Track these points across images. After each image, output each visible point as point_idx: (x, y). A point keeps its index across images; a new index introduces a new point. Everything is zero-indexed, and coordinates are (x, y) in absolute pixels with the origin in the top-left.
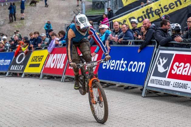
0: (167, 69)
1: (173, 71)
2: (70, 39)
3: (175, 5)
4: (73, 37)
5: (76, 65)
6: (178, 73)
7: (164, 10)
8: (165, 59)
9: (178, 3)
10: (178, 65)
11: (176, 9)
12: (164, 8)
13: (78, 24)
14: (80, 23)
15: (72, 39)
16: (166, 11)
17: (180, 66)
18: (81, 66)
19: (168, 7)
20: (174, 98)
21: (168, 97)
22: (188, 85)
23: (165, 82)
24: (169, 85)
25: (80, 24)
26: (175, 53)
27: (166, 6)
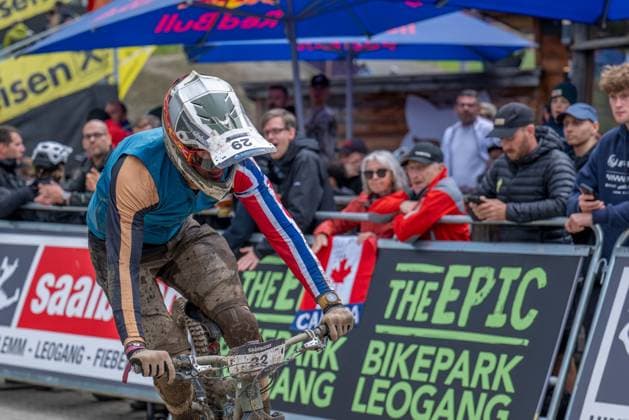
0: (15, 298)
1: (34, 303)
2: (127, 215)
3: (49, 81)
4: (148, 204)
5: (169, 361)
6: (51, 312)
7: (12, 97)
8: (11, 263)
9: (60, 74)
10: (51, 284)
11: (52, 93)
12: (13, 89)
13: (191, 136)
14: (207, 129)
15: (139, 217)
16: (18, 101)
17: (59, 285)
18: (201, 368)
19: (24, 85)
20: (40, 395)
21: (16, 394)
22: (86, 349)
23: (8, 342)
24: (21, 351)
25: (206, 137)
26: (42, 242)
27: (19, 82)
